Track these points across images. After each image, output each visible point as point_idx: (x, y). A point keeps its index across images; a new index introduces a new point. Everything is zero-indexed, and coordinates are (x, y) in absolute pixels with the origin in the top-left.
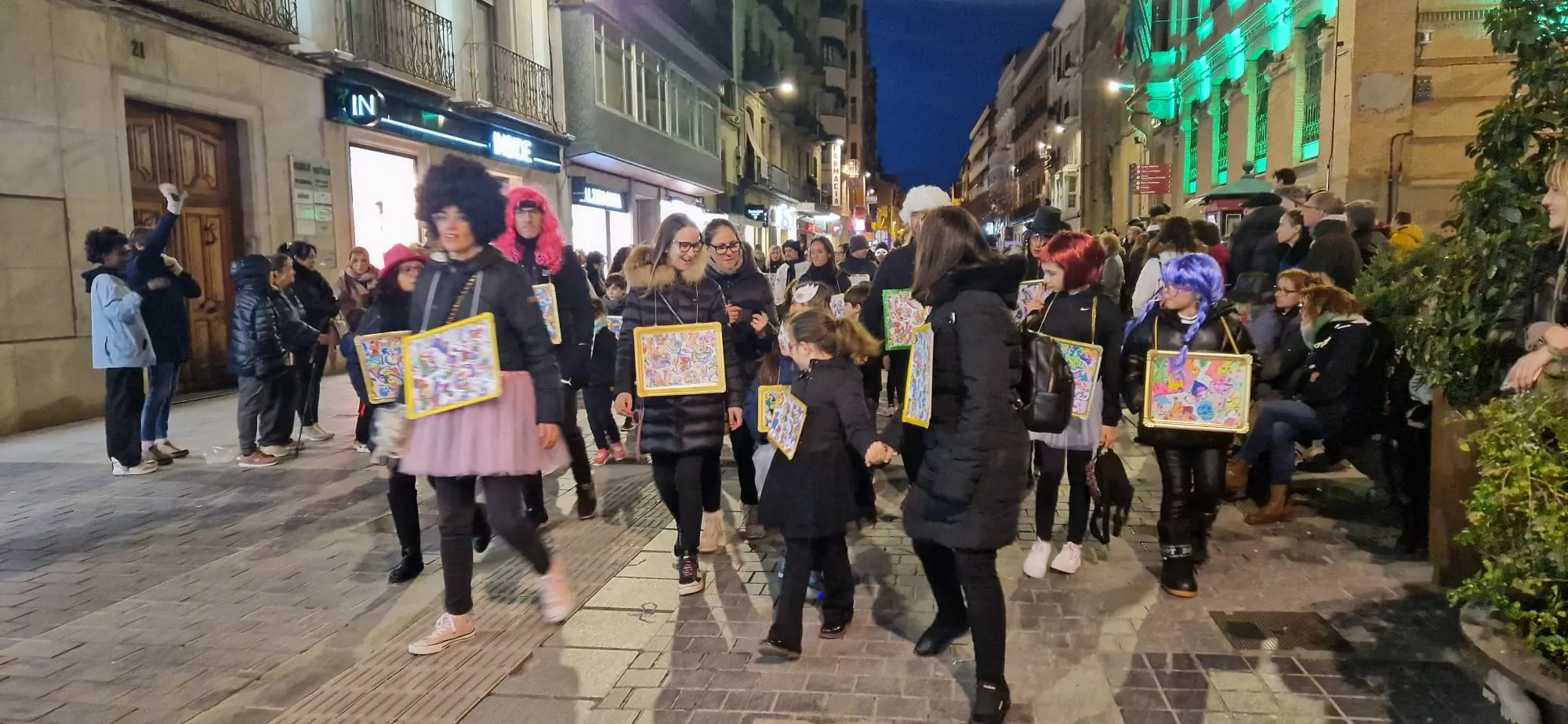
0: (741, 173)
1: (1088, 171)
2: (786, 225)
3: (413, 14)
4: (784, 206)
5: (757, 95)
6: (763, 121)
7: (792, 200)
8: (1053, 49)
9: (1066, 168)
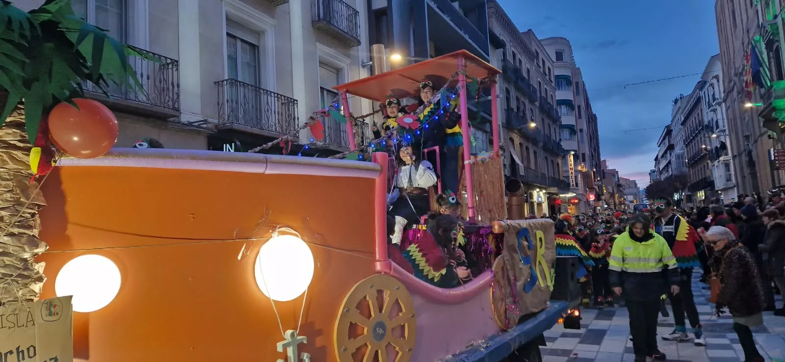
0: (506, 174)
1: (737, 160)
2: (540, 200)
3: (269, 97)
4: (538, 190)
5: (516, 131)
6: (520, 144)
7: (542, 186)
8: (703, 92)
9: (722, 158)
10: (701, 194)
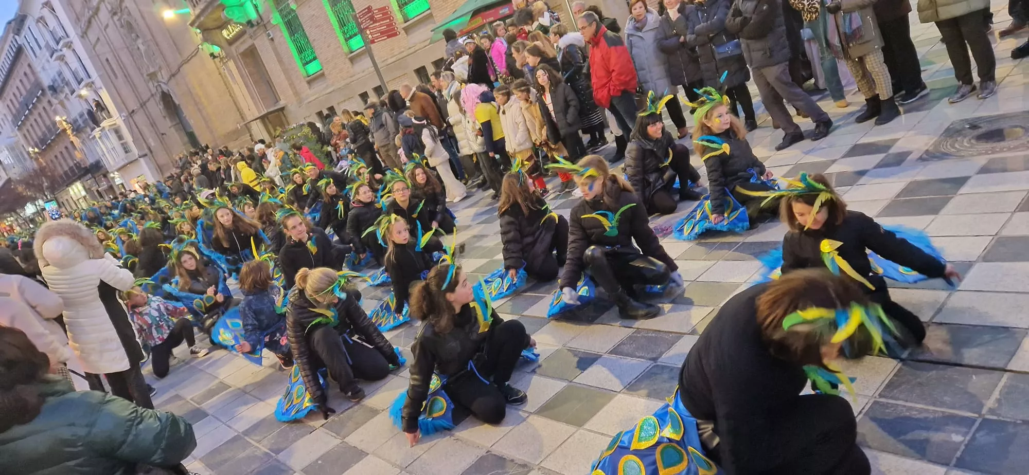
8: (23, 36)
9: (104, 124)
10: (76, 190)
